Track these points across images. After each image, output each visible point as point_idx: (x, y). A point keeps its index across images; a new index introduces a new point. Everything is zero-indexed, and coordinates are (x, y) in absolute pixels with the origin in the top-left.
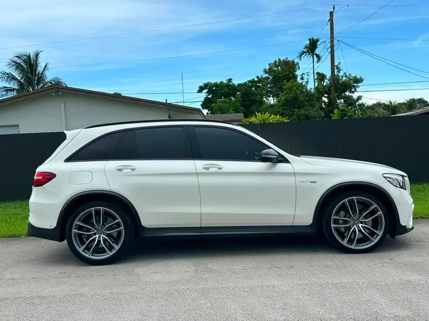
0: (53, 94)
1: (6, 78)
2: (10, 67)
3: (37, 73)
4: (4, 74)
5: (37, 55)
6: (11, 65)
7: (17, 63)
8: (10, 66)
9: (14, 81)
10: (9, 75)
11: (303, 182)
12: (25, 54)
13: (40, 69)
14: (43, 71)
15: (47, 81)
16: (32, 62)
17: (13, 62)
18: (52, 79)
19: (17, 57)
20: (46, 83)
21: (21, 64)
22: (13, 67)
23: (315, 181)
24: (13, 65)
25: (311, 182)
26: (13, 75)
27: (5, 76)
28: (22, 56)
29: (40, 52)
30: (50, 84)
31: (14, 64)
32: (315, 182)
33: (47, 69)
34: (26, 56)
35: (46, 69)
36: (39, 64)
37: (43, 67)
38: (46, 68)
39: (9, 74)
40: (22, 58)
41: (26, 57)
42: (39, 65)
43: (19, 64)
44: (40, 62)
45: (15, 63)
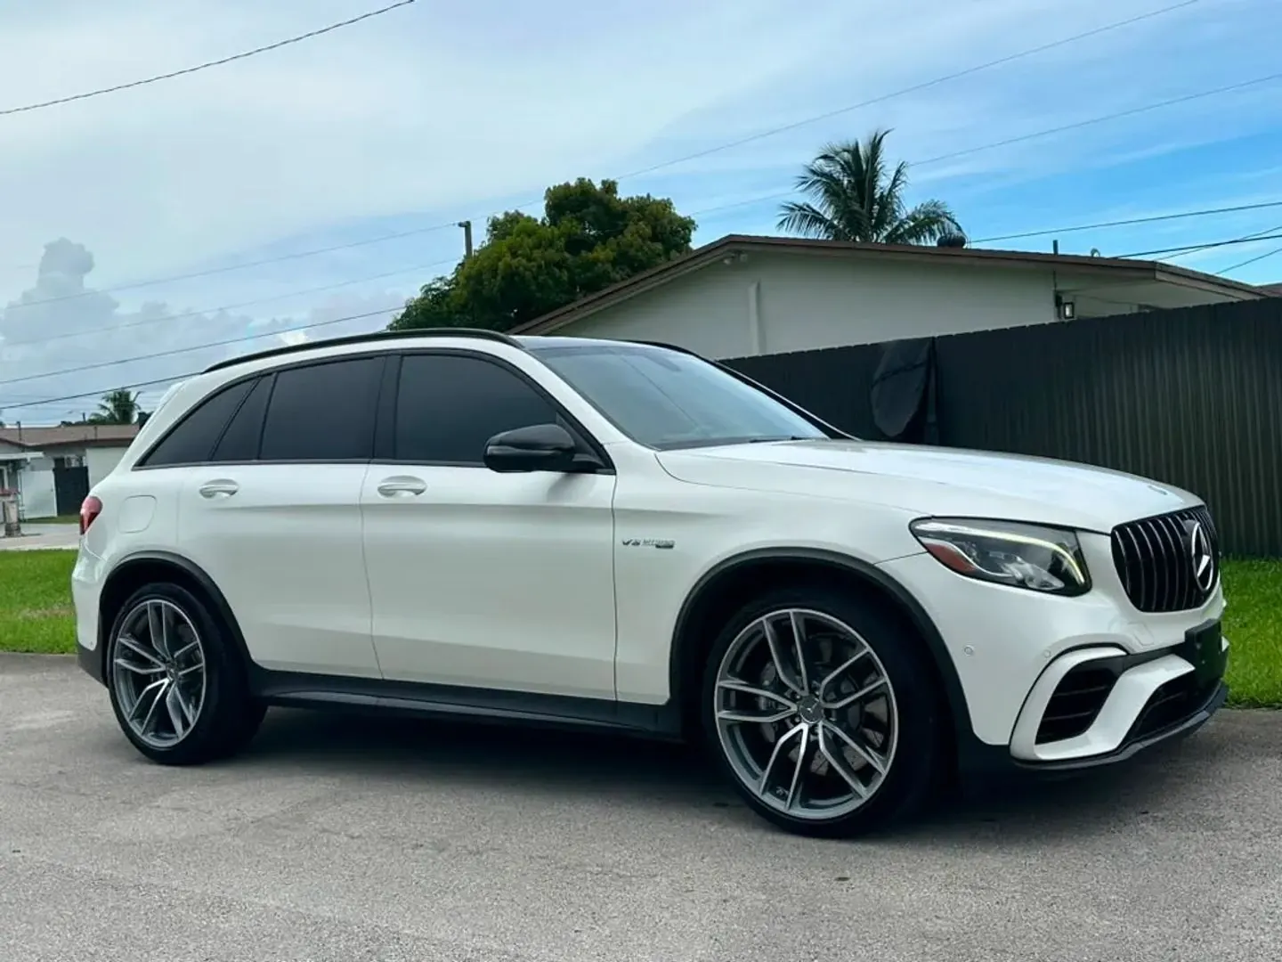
0: (726, 262)
1: (797, 220)
2: (806, 189)
3: (877, 196)
4: (792, 209)
5: (875, 146)
6: (807, 182)
7: (823, 175)
8: (805, 186)
9: (818, 225)
10: (805, 210)
11: (633, 544)
12: (847, 148)
13: (884, 183)
14: (890, 190)
15: (904, 217)
16: (864, 167)
17: (814, 172)
18: (918, 208)
19: (825, 157)
20: (902, 223)
21: (835, 176)
22: (813, 189)
23: (671, 544)
24: (814, 183)
25: (658, 546)
26: (814, 211)
27: (796, 216)
28: (837, 153)
29: (886, 133)
30: (912, 224)
31: (816, 178)
32: (671, 547)
33: (903, 182)
34: (848, 151)
35: (898, 182)
36: (881, 168)
37: (893, 174)
38: (898, 180)
39: (805, 207)
40: (837, 158)
41: (846, 155)
42: (881, 171)
43: (829, 176)
44: (883, 163)
45: (818, 175)
